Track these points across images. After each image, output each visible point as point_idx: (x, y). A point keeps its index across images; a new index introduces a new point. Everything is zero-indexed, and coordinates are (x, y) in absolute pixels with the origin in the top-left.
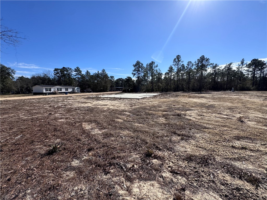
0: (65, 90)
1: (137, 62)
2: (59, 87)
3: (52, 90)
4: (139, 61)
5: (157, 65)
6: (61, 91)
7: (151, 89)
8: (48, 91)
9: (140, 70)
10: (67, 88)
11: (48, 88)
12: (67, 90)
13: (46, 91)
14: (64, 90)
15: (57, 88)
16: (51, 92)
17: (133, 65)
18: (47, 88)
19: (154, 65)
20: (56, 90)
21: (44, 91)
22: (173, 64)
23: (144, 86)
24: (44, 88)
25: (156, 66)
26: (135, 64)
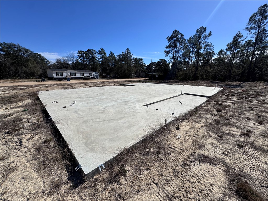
0: (80, 75)
1: (174, 32)
2: (73, 71)
3: (65, 75)
4: (178, 30)
5: (210, 33)
6: (76, 76)
7: (193, 76)
8: (59, 75)
9: (178, 44)
10: (83, 72)
11: (59, 72)
12: (82, 74)
13: (57, 76)
14: (78, 75)
15: (70, 73)
16: (63, 77)
17: (167, 38)
18: (57, 72)
19: (203, 34)
20: (69, 75)
21: (55, 76)
22: (247, 27)
23: (181, 71)
24: (53, 72)
25: (208, 34)
26: (170, 36)
